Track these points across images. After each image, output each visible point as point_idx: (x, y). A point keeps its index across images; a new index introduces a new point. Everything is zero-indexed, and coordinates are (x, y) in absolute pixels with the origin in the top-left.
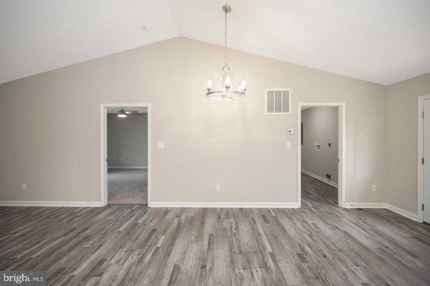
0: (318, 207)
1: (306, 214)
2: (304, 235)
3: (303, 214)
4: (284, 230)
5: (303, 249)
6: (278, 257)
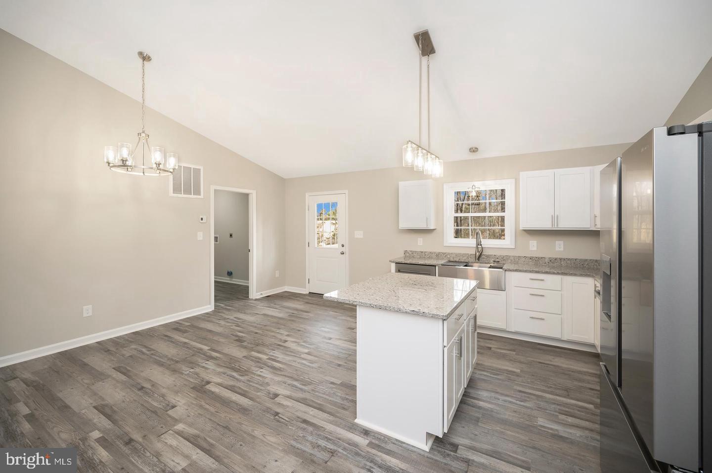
0: (231, 305)
1: (224, 313)
2: (232, 327)
3: (221, 314)
4: (210, 331)
5: (237, 336)
6: (219, 348)
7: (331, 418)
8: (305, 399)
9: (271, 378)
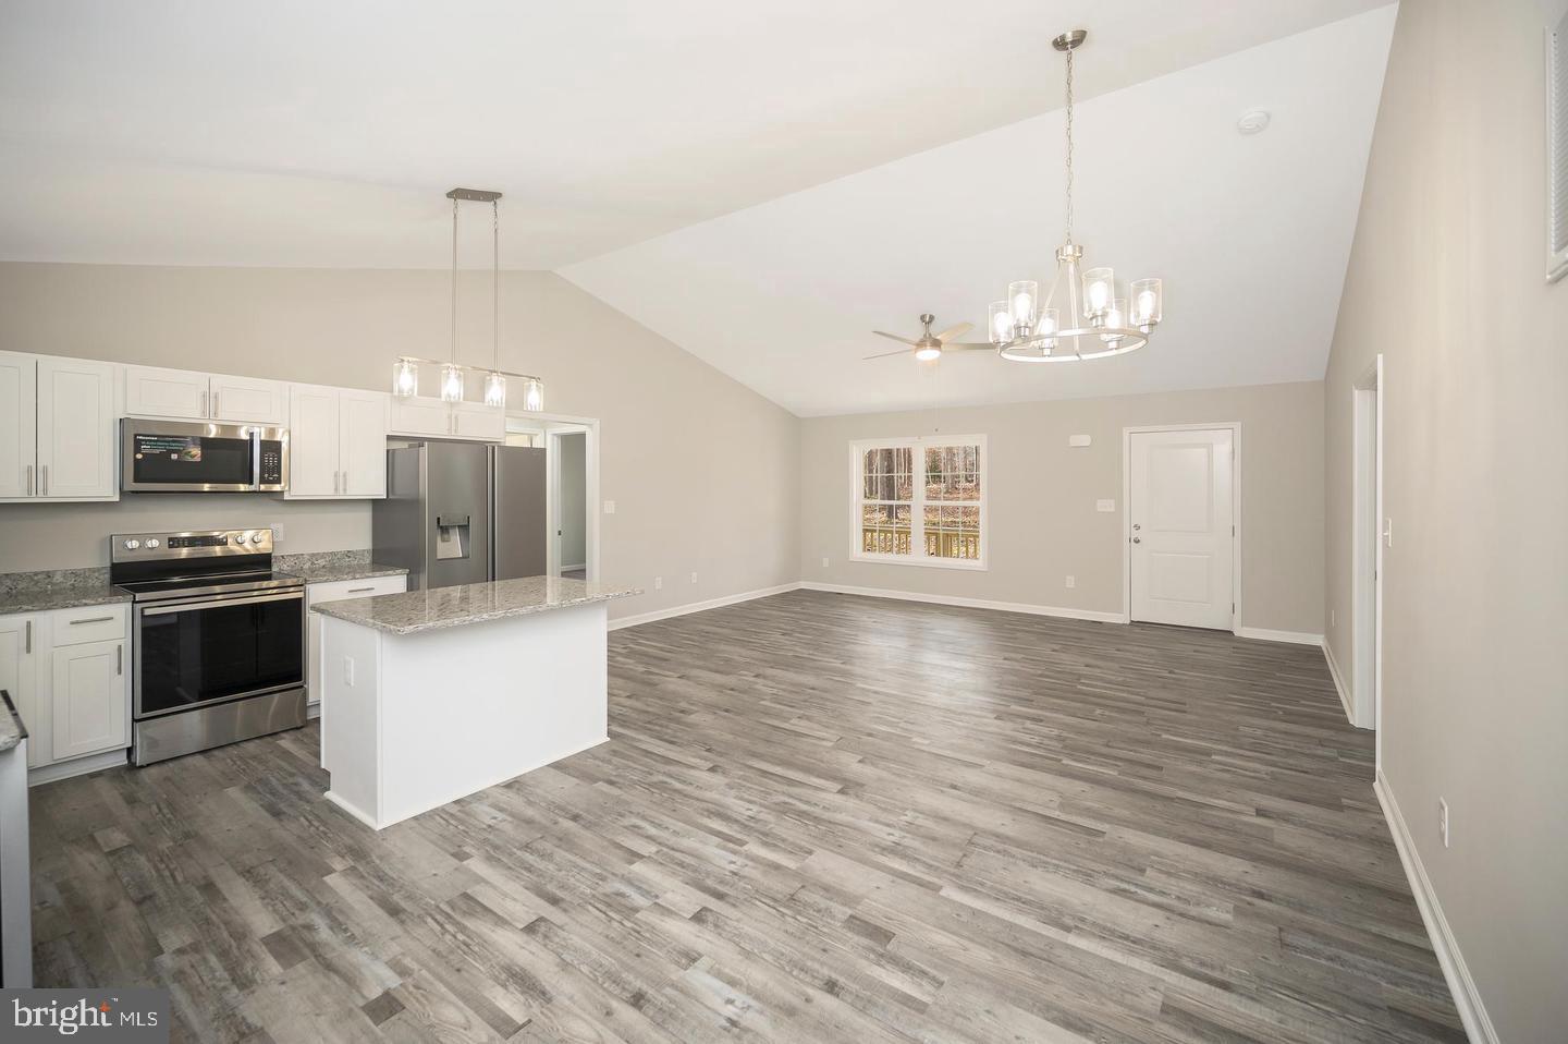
7: (637, 744)
8: (666, 763)
9: (726, 796)
